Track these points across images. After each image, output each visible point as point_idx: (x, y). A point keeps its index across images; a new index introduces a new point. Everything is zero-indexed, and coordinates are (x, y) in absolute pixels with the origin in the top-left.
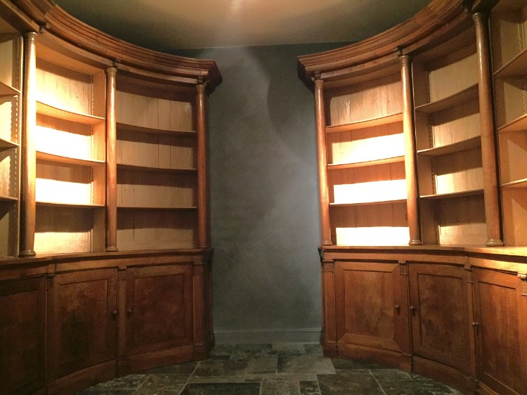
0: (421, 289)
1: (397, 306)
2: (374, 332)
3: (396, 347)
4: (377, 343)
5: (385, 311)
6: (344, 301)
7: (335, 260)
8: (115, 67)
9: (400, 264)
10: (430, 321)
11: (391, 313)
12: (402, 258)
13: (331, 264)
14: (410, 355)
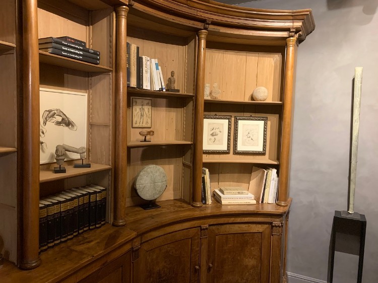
8: (205, 29)
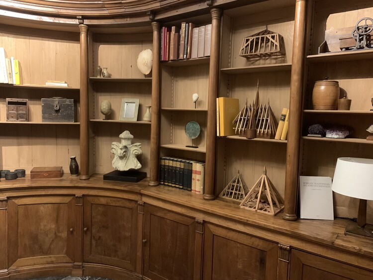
0: (94, 214)
1: (71, 229)
2: (48, 252)
3: (68, 259)
4: (49, 260)
5: (60, 234)
6: (17, 232)
7: (8, 198)
9: (77, 197)
10: (100, 237)
11: (64, 235)
12: (78, 193)
13: (4, 202)
14: (80, 264)
